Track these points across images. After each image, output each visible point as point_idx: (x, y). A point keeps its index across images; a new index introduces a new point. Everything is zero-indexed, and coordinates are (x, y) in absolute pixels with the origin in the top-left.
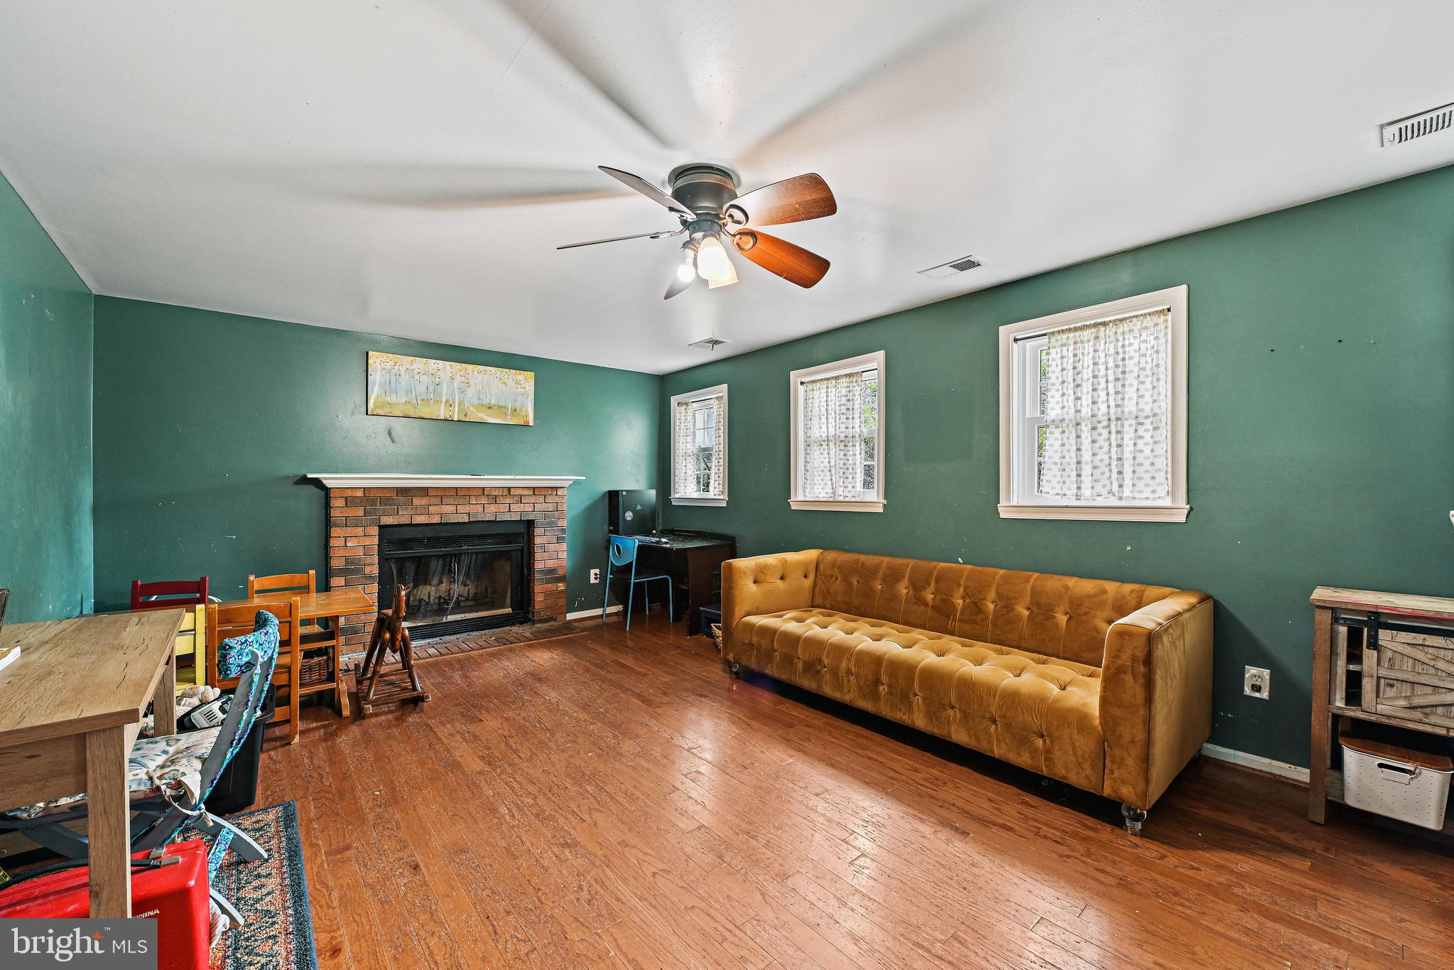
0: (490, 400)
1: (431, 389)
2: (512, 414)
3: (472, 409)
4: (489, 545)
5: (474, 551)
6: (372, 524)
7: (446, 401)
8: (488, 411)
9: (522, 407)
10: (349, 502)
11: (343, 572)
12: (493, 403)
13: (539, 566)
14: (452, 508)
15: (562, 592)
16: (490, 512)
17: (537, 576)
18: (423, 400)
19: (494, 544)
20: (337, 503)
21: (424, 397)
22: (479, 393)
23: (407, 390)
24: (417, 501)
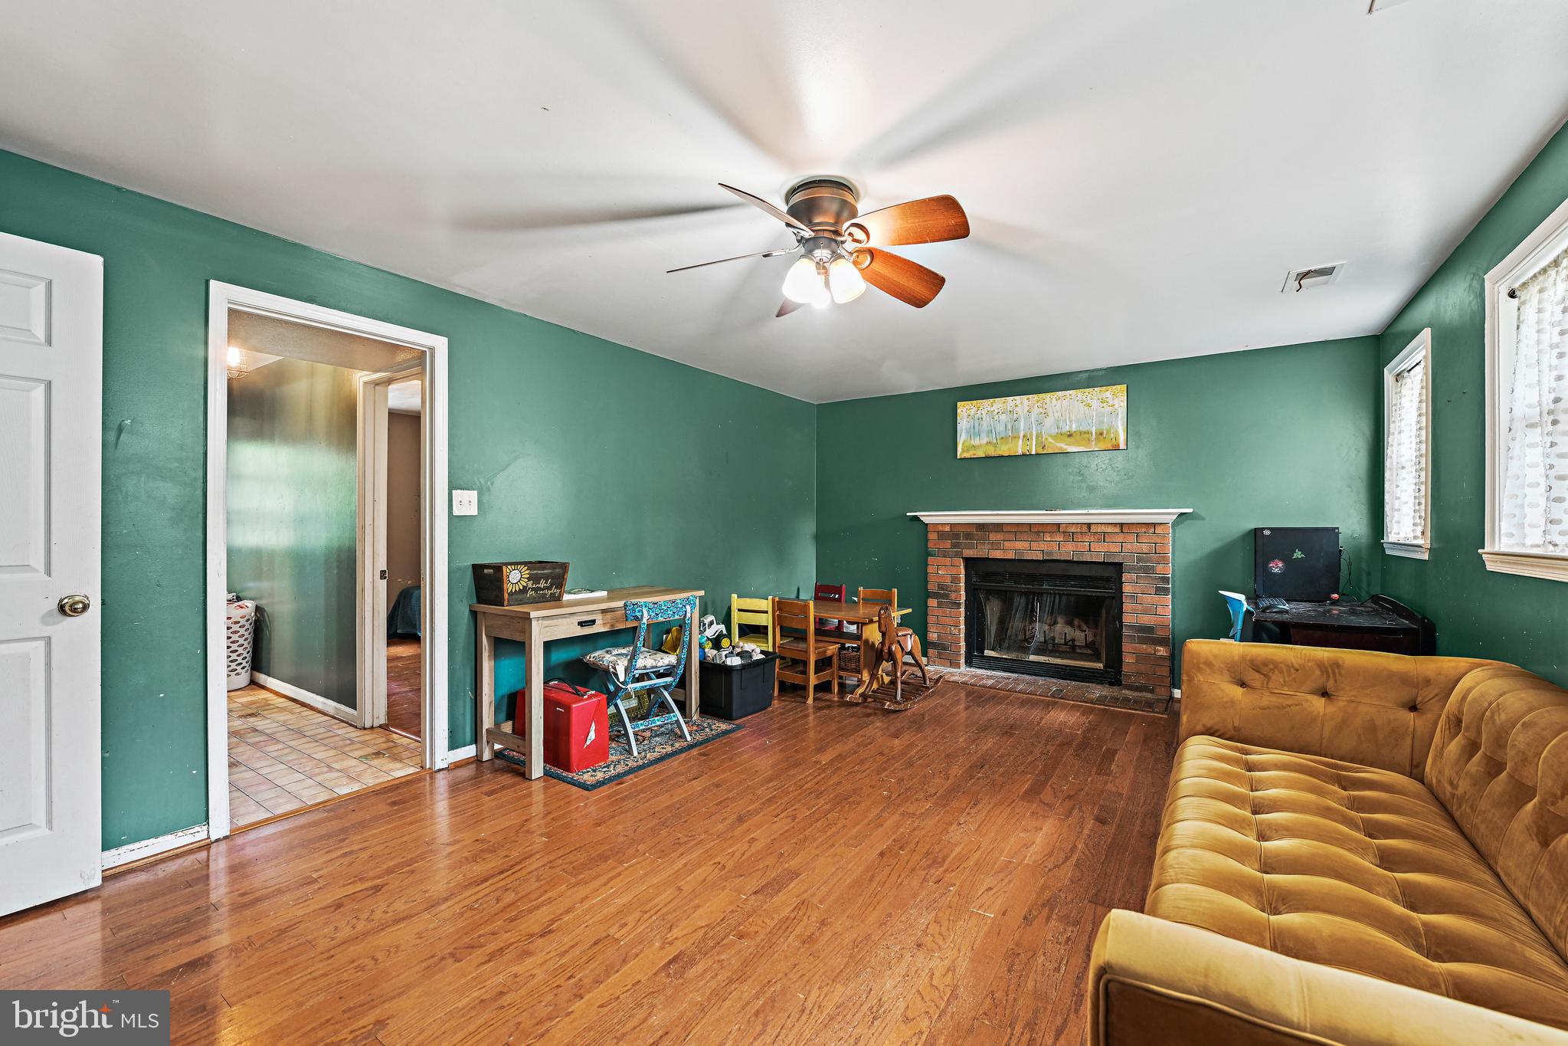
0: (1071, 427)
1: (1009, 427)
2: (1097, 439)
3: (1050, 440)
4: (1072, 587)
5: (1057, 592)
6: (958, 555)
7: (1024, 436)
8: (1069, 439)
9: (1110, 428)
10: (942, 536)
11: (935, 595)
12: (1074, 429)
13: (1128, 619)
14: (1026, 545)
15: (1162, 658)
16: (1067, 551)
17: (1125, 632)
18: (1002, 438)
19: (1078, 587)
20: (932, 536)
21: (1003, 435)
22: (1057, 421)
23: (988, 431)
24: (993, 537)
